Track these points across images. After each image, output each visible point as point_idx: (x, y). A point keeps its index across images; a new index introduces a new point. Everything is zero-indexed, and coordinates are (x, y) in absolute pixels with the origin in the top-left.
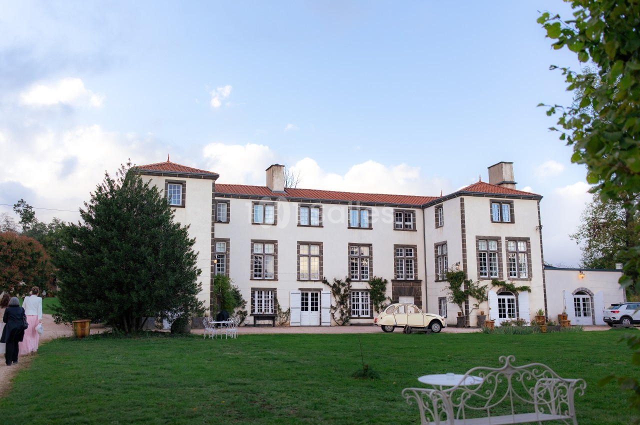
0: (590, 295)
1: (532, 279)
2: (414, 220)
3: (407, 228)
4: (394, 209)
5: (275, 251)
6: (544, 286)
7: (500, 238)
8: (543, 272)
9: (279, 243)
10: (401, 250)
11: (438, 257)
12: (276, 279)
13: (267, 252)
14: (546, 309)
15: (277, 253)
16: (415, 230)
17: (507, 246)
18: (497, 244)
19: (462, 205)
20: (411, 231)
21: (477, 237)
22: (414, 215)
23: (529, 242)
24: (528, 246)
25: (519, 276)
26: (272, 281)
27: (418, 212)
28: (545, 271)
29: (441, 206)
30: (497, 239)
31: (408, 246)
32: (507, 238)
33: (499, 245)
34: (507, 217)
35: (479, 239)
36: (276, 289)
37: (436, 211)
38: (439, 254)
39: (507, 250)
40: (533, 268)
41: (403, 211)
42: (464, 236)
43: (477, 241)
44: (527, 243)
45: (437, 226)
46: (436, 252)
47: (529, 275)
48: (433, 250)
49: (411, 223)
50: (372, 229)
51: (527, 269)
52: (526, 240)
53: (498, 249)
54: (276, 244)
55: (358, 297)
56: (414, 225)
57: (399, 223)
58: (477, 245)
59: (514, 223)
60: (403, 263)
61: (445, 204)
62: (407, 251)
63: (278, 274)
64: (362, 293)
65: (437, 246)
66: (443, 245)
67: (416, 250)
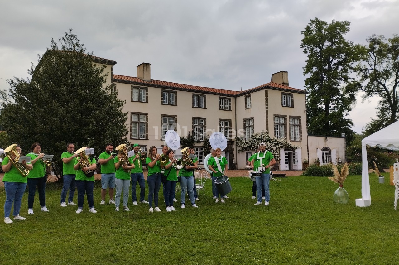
0: (329, 151)
1: (302, 141)
2: (230, 104)
3: (225, 109)
4: (219, 97)
5: (146, 120)
6: (308, 146)
7: (286, 116)
8: (307, 137)
9: (149, 115)
10: (222, 123)
11: (246, 127)
12: (147, 139)
13: (141, 121)
14: (308, 159)
15: (148, 122)
16: (230, 110)
17: (290, 121)
18: (284, 120)
19: (267, 95)
20: (228, 111)
21: (274, 115)
22: (230, 101)
23: (301, 119)
24: (300, 122)
25: (295, 140)
26: (145, 140)
27: (232, 99)
28: (308, 136)
29: (250, 96)
30: (284, 117)
31: (227, 120)
32: (290, 116)
33: (285, 120)
34: (290, 103)
35: (276, 116)
36: (147, 145)
37: (246, 99)
38: (247, 125)
39: (290, 123)
40: (303, 135)
41: (224, 98)
42: (267, 114)
43: (274, 118)
44: (299, 119)
45: (246, 108)
46: (245, 124)
47: (300, 139)
48: (243, 122)
49: (228, 106)
50: (206, 108)
51: (299, 135)
52: (299, 118)
53: (285, 123)
54: (147, 115)
55: (198, 151)
56: (230, 107)
57: (221, 105)
58: (274, 120)
59: (293, 107)
60: (223, 130)
61: (253, 95)
62: (226, 123)
63: (148, 136)
64: (200, 149)
65: (245, 120)
66: (250, 120)
67: (231, 122)
